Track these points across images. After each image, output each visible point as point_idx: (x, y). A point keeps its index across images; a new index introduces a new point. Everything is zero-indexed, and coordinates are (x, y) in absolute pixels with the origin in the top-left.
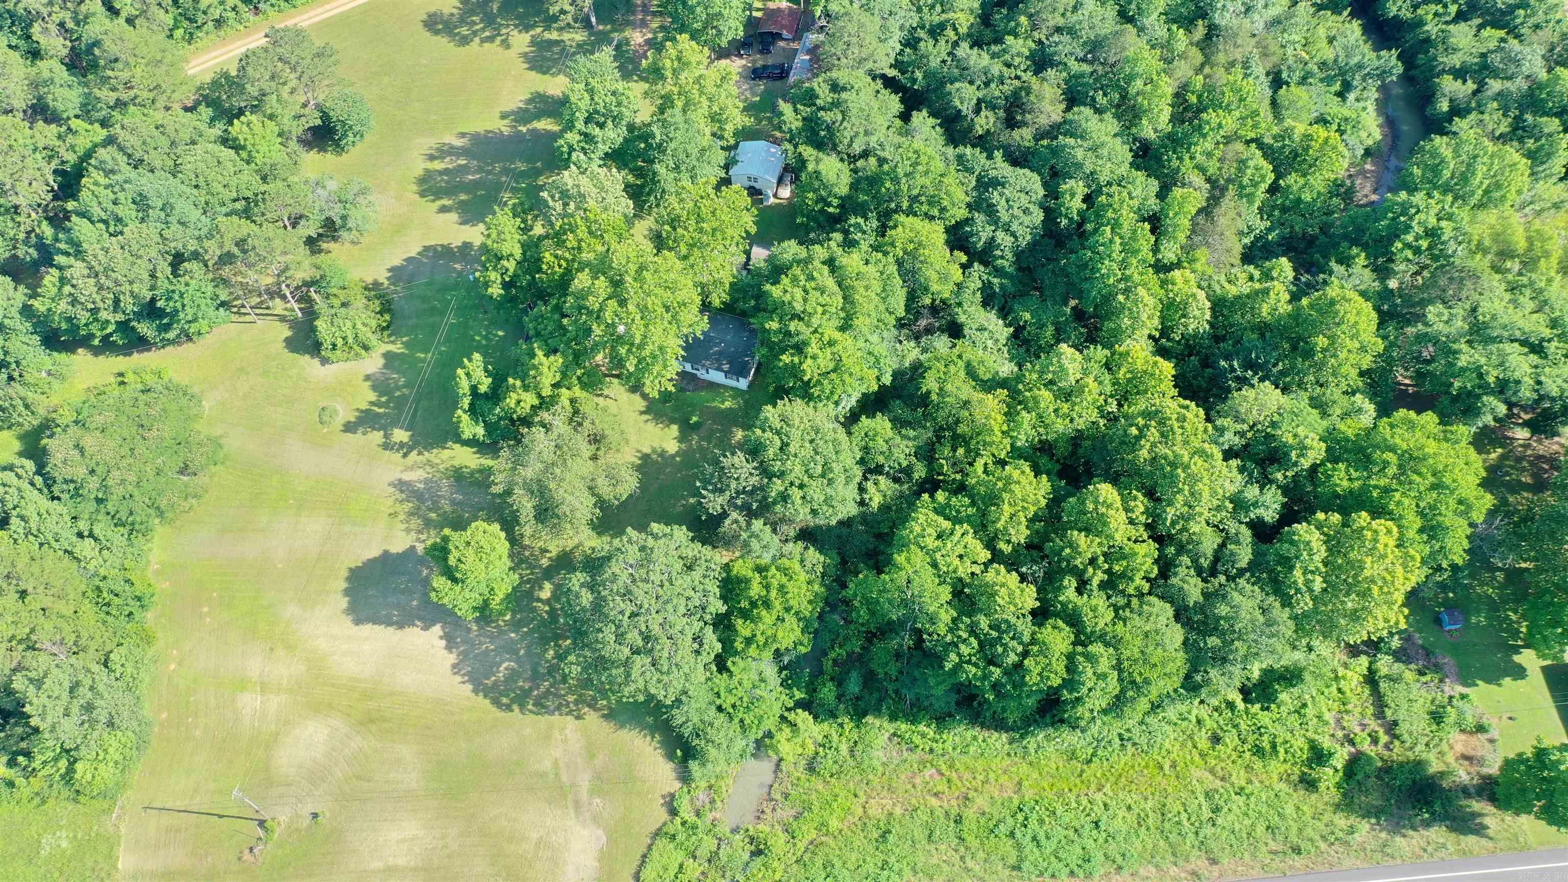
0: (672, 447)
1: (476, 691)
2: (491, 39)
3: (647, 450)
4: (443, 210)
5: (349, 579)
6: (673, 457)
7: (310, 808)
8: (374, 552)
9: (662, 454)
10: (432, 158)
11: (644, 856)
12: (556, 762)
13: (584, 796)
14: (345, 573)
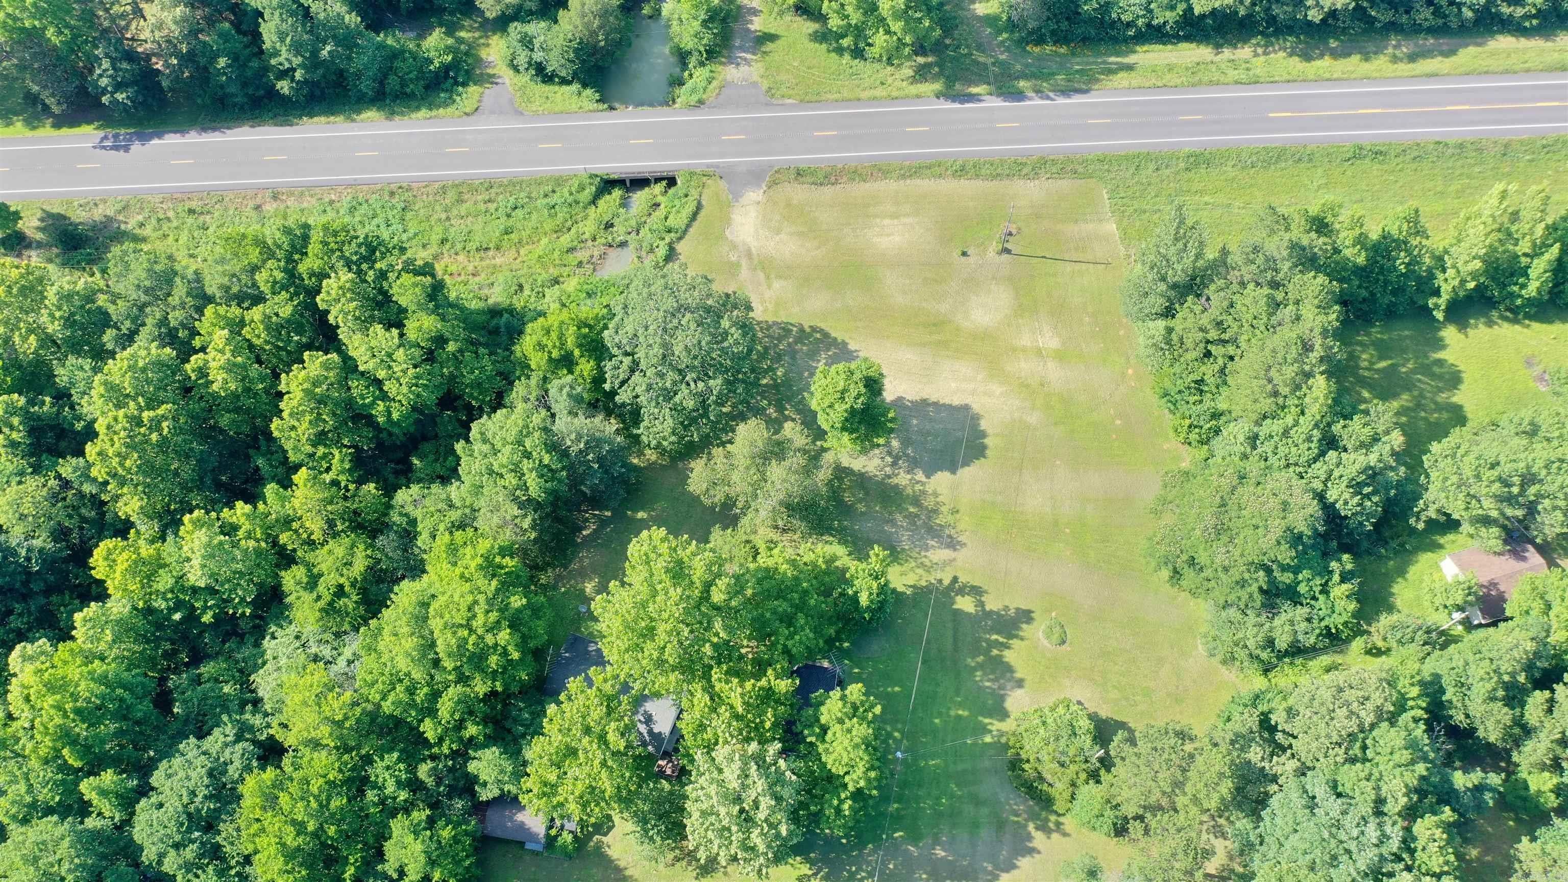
1: (845, 344)
5: (984, 447)
7: (970, 260)
8: (964, 471)
11: (693, 220)
12: (769, 287)
13: (744, 263)
14: (988, 452)
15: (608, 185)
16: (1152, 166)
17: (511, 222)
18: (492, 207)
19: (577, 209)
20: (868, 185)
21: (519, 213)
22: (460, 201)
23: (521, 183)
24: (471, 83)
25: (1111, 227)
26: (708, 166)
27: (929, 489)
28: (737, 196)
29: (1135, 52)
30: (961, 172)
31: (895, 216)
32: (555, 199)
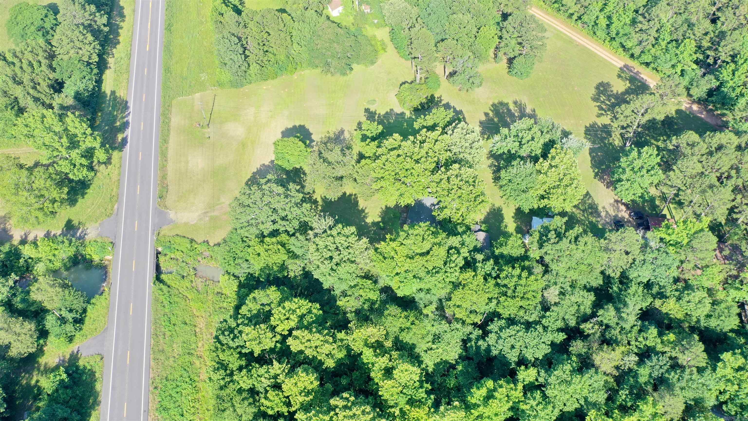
0: (369, 220)
1: (254, 173)
2: (601, 108)
3: (366, 211)
4: (486, 114)
5: (300, 126)
6: (364, 221)
7: (211, 136)
8: (311, 131)
9: (365, 217)
10: (515, 103)
11: (184, 237)
12: (224, 203)
13: (209, 214)
14: (302, 124)
15: (158, 279)
16: (169, 83)
17: (179, 323)
18: (168, 333)
19: (172, 292)
20: (169, 173)
21: (173, 319)
22: (163, 351)
23: (155, 319)
24: (77, 364)
25: (198, 95)
26: (153, 234)
27: (319, 140)
28: (171, 221)
29: (104, 92)
30: (166, 141)
31: (187, 162)
32: (166, 303)
